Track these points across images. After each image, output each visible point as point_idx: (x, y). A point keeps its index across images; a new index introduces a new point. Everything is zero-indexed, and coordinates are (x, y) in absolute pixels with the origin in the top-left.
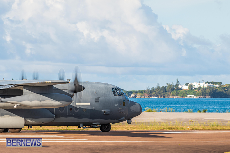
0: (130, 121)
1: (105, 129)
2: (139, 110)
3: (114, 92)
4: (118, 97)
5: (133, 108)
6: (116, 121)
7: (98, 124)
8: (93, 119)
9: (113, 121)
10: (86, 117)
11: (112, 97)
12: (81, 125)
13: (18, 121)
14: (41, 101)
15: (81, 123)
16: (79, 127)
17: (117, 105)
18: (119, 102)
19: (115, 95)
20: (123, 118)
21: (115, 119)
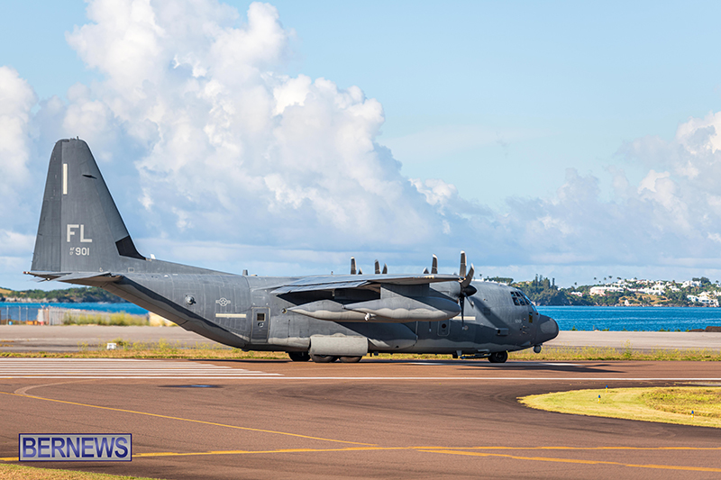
0: (538, 348)
1: (498, 358)
2: (554, 331)
3: (514, 299)
4: (520, 307)
5: (545, 327)
6: (516, 347)
7: (486, 352)
8: (480, 343)
9: (511, 347)
10: (468, 339)
11: (512, 307)
12: (459, 353)
13: (357, 343)
14: (409, 309)
15: (459, 349)
16: (455, 356)
17: (520, 321)
18: (522, 316)
19: (516, 304)
20: (529, 343)
21: (514, 345)
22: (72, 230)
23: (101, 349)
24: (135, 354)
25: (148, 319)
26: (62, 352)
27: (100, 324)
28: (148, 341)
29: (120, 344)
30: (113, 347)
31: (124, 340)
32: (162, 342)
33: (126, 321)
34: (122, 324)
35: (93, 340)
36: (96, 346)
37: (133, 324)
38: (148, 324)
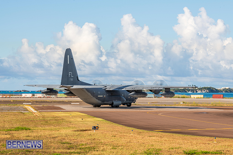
22: (70, 73)
23: (179, 104)
24: (187, 105)
25: (190, 96)
26: (169, 105)
27: (179, 98)
28: (190, 102)
29: (184, 102)
30: (182, 103)
31: (185, 102)
32: (194, 102)
33: (185, 97)
34: (184, 98)
35: (177, 102)
36: (178, 103)
37: (187, 98)
38: (190, 98)
